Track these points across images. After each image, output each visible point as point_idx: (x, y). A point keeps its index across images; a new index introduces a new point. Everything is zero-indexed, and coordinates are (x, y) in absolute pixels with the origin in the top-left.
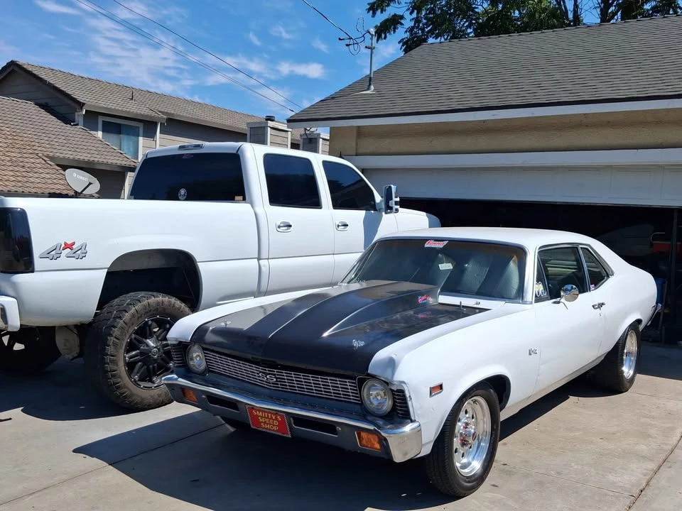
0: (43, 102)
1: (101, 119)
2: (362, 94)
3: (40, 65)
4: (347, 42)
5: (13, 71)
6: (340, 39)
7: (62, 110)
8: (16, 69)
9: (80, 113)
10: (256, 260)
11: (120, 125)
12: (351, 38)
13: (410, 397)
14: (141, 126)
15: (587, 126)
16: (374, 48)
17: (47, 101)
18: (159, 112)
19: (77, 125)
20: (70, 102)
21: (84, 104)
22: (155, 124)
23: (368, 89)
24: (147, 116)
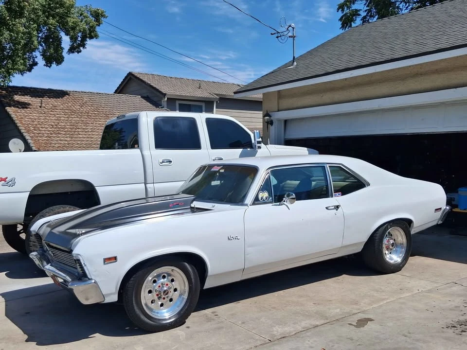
0: (145, 95)
1: (178, 103)
2: (288, 69)
3: (146, 73)
4: (276, 35)
5: (130, 78)
6: (272, 34)
7: (155, 99)
8: (132, 77)
9: (164, 100)
10: (144, 184)
11: (190, 105)
12: (278, 33)
13: (84, 264)
14: (203, 105)
15: (421, 74)
16: (295, 37)
17: (148, 94)
18: (215, 94)
19: (163, 107)
20: (158, 94)
21: (165, 94)
22: (213, 102)
23: (292, 65)
24: (207, 98)
